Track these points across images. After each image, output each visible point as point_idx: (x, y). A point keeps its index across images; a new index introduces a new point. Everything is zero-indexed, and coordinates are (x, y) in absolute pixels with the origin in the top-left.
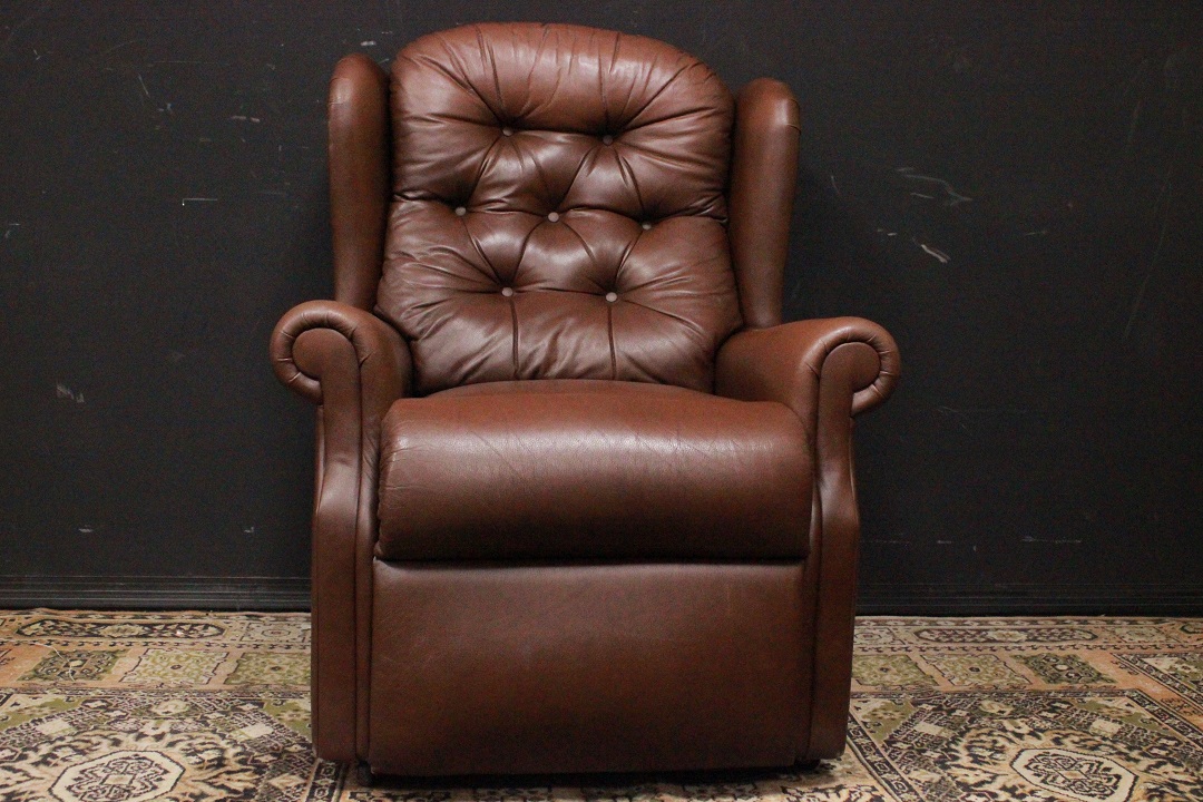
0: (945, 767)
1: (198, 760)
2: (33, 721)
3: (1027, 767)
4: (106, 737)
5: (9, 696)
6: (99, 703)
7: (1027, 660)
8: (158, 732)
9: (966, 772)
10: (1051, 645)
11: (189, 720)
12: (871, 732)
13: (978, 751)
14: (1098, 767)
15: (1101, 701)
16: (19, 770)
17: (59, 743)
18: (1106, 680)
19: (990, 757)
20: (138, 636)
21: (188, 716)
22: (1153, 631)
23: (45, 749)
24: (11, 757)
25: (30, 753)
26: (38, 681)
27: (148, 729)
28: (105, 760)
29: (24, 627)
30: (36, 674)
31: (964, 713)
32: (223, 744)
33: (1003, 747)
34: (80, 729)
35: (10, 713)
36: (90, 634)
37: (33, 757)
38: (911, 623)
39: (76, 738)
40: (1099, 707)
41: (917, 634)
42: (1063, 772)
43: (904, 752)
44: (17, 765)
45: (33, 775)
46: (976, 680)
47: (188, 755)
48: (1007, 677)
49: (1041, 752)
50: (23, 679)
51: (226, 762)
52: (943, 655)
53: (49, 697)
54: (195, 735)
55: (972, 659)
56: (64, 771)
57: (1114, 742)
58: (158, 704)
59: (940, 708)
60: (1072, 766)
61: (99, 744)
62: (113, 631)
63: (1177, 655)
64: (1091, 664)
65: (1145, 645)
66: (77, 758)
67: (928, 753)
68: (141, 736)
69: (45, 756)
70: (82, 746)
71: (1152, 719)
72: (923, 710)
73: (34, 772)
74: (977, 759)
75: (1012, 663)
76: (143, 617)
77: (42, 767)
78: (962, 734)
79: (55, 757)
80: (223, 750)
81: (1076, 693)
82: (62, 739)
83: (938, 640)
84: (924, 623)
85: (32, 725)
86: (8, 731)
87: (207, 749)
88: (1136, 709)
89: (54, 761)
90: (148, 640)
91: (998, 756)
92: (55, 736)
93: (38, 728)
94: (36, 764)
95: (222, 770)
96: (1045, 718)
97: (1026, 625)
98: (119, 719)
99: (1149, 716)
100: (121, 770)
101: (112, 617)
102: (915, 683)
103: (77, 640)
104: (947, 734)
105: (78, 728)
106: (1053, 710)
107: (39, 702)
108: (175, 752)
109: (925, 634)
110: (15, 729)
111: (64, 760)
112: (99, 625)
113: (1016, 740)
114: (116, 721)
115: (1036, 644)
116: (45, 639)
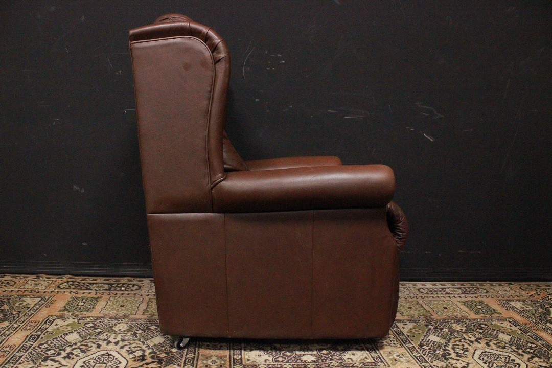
0: (447, 359)
1: (133, 356)
2: (64, 334)
3: (479, 358)
4: (94, 343)
5: (54, 320)
6: (91, 325)
7: (464, 303)
8: (116, 340)
9: (455, 361)
10: (472, 295)
11: (129, 334)
12: (412, 340)
13: (457, 350)
14: (509, 359)
15: (499, 324)
16: (57, 361)
17: (74, 346)
18: (498, 313)
19: (463, 353)
20: (106, 290)
21: (128, 332)
22: (509, 289)
23: (68, 350)
24: (54, 354)
25: (62, 352)
26: (66, 312)
27: (111, 339)
28: (94, 356)
29: (60, 284)
30: (65, 309)
31: (447, 330)
32: (144, 347)
33: (467, 348)
34: (84, 338)
35: (54, 329)
36: (87, 289)
37: (64, 354)
38: (414, 285)
39: (82, 343)
40: (499, 327)
41: (419, 290)
42: (495, 361)
43: (428, 351)
44: (57, 358)
45: (63, 364)
46: (447, 314)
47: (129, 354)
48: (459, 311)
49: (483, 350)
50: (60, 311)
51: (145, 358)
52: (431, 301)
53: (70, 321)
54: (132, 342)
55: (443, 303)
56: (77, 362)
57: (510, 345)
58: (115, 325)
59: (436, 328)
60: (498, 358)
61: (91, 347)
62: (96, 287)
63: (522, 301)
64: (489, 305)
65: (508, 296)
66: (82, 355)
67: (438, 352)
68: (109, 342)
69: (68, 354)
70: (84, 348)
71: (521, 333)
72: (430, 329)
73: (64, 362)
74: (458, 355)
75: (459, 304)
76: (108, 280)
77: (67, 359)
78: (449, 341)
79: (72, 354)
80: (144, 351)
81: (488, 320)
82: (75, 344)
83: (427, 293)
84: (420, 285)
85: (63, 336)
86: (53, 340)
87: (137, 350)
88: (514, 328)
89: (72, 356)
90: (110, 292)
91: (466, 353)
92: (73, 342)
93: (66, 338)
94: (64, 358)
95: (144, 362)
96: (479, 332)
97: (459, 286)
98: (100, 333)
99: (520, 332)
100: (101, 362)
101: (95, 280)
102: (424, 315)
103: (82, 291)
104: (443, 341)
105: (83, 338)
106: (481, 328)
107: (66, 323)
108: (123, 351)
109: (421, 290)
110: (56, 338)
111: (77, 356)
112: (90, 284)
113: (471, 344)
114: (98, 334)
115: (467, 295)
116: (69, 290)
